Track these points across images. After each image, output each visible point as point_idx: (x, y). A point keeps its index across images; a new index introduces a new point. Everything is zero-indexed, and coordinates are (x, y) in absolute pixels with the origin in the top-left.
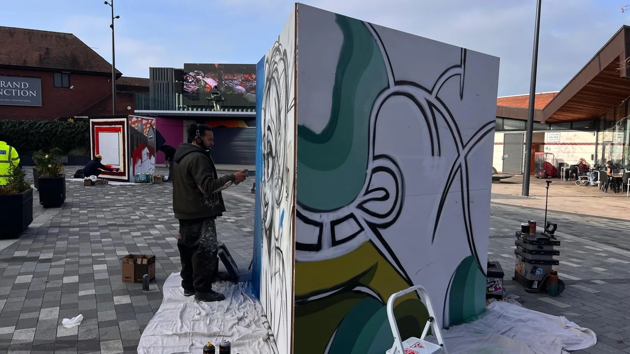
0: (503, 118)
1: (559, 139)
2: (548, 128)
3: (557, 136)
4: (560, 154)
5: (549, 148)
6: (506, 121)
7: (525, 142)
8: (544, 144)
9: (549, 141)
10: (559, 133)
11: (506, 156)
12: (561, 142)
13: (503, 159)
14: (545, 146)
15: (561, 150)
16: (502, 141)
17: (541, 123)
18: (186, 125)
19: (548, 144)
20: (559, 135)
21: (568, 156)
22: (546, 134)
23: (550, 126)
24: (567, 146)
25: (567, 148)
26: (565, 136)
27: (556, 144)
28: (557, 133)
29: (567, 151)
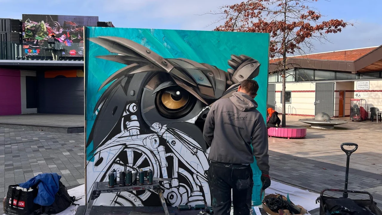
0: (314, 70)
1: (368, 87)
2: (357, 77)
3: (366, 84)
4: (370, 99)
5: (359, 95)
6: (317, 73)
7: (335, 90)
8: (354, 91)
9: (359, 89)
10: (368, 82)
11: (318, 102)
12: (370, 89)
13: (316, 104)
14: (355, 93)
15: (371, 97)
16: (314, 89)
17: (352, 73)
18: (24, 75)
19: (357, 91)
20: (368, 84)
21: (378, 102)
22: (355, 82)
23: (359, 76)
24: (376, 92)
25: (377, 95)
26: (375, 84)
27: (366, 91)
28: (367, 82)
29: (377, 97)
